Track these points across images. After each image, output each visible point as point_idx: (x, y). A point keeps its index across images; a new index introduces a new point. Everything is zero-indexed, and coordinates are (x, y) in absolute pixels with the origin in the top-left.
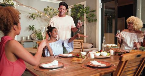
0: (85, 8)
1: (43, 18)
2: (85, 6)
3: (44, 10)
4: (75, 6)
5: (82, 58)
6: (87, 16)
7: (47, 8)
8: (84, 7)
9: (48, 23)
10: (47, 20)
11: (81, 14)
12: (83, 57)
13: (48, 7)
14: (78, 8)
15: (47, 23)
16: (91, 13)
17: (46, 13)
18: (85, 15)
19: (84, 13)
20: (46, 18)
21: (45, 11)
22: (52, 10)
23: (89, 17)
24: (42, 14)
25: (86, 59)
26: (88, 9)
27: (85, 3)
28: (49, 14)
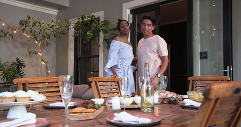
0: (102, 22)
1: (19, 40)
2: (102, 19)
3: (21, 23)
4: (82, 18)
5: (94, 108)
6: (105, 37)
7: (26, 19)
8: (99, 21)
9: (28, 49)
10: (28, 44)
11: (93, 33)
12: (96, 107)
13: (29, 18)
14: (89, 23)
15: (26, 50)
16: (112, 32)
17: (24, 30)
18: (102, 35)
19: (99, 31)
20: (24, 40)
21: (23, 25)
22: (37, 24)
23: (109, 40)
24: (15, 32)
25: (104, 111)
26: (107, 24)
27: (101, 15)
28: (31, 32)
